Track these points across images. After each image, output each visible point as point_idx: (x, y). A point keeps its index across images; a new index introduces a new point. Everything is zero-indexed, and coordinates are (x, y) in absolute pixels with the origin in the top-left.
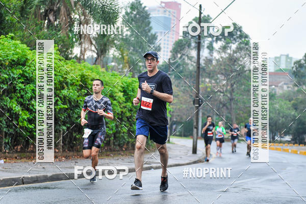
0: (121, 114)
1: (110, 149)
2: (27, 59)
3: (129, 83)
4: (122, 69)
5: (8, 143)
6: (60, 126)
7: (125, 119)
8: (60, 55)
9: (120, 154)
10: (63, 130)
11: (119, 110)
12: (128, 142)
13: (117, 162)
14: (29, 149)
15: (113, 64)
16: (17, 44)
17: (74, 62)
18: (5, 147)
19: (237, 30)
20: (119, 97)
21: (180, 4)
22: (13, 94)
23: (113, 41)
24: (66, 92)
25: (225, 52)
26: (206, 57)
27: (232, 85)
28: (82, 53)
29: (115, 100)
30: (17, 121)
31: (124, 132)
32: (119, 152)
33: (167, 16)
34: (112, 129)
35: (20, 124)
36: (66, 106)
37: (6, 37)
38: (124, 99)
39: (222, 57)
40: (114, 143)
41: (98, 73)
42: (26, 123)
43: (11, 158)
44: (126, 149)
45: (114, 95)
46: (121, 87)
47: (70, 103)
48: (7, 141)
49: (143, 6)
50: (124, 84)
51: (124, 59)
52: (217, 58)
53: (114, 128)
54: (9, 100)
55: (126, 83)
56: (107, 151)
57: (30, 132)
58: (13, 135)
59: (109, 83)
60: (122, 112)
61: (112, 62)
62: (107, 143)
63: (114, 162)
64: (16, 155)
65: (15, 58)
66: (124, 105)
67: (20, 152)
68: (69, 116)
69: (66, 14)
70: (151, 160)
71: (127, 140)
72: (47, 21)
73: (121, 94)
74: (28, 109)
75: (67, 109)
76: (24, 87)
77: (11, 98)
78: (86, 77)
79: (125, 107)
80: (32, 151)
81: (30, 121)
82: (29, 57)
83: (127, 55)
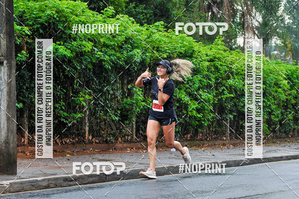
0: (286, 102)
1: (276, 136)
2: (194, 51)
3: (294, 71)
5: (178, 132)
6: (226, 114)
8: (225, 45)
9: (286, 141)
10: (230, 118)
11: (283, 97)
12: (294, 129)
13: (284, 148)
14: (198, 137)
15: (276, 52)
16: (184, 37)
17: (239, 52)
20: (284, 85)
22: (182, 85)
23: (276, 29)
24: (232, 81)
29: (280, 87)
30: (186, 110)
31: (289, 120)
32: (285, 139)
34: (278, 117)
35: (190, 113)
36: (232, 95)
38: (288, 86)
40: (280, 130)
42: (194, 113)
44: (292, 136)
45: (279, 83)
46: (285, 74)
47: (236, 92)
48: (177, 130)
50: (289, 72)
51: (287, 47)
53: (280, 116)
54: (178, 91)
55: (290, 70)
56: (273, 138)
57: (198, 121)
58: (183, 124)
59: (274, 72)
60: (287, 99)
61: (275, 50)
62: (273, 130)
63: (281, 148)
64: (186, 143)
65: (183, 50)
66: (289, 92)
67: (189, 140)
68: (235, 105)
69: (229, 5)
71: (293, 127)
72: (210, 13)
73: (286, 82)
74: (196, 99)
75: (233, 98)
76: (192, 78)
77: (180, 89)
79: (290, 95)
80: (202, 140)
81: (198, 111)
82: (196, 49)
83: (290, 43)
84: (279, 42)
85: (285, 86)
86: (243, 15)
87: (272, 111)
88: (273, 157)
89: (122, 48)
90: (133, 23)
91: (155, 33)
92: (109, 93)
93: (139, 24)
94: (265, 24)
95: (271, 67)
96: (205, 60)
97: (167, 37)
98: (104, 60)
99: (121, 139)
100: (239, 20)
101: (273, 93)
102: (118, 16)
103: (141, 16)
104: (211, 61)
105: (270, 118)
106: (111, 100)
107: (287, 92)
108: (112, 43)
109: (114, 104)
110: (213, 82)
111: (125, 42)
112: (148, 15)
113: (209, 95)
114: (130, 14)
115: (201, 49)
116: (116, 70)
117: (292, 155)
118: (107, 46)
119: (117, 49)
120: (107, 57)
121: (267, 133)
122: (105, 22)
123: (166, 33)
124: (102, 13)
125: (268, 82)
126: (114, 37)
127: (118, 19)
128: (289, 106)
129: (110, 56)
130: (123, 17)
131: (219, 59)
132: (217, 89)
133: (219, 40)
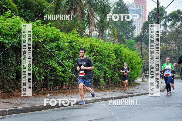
0: (114, 66)
1: (109, 86)
2: (59, 37)
3: (118, 48)
4: (114, 40)
5: (51, 85)
7: (117, 69)
8: (78, 34)
11: (113, 63)
12: (119, 82)
13: (113, 93)
14: (63, 88)
15: (109, 38)
16: (53, 29)
17: (86, 38)
18: (50, 87)
19: (180, 14)
20: (113, 56)
21: (146, 1)
22: (53, 57)
23: (108, 24)
25: (174, 27)
26: (162, 31)
27: (179, 46)
28: (91, 32)
29: (110, 58)
30: (56, 72)
31: (116, 76)
32: (114, 88)
33: (138, 8)
35: (58, 73)
37: (47, 25)
38: (115, 57)
39: (172, 30)
40: (111, 82)
41: (100, 43)
42: (60, 73)
43: (54, 93)
44: (118, 86)
45: (110, 55)
48: (51, 83)
49: (124, 3)
50: (115, 48)
51: (115, 35)
52: (169, 31)
53: (111, 74)
55: (116, 48)
56: (107, 87)
57: (63, 78)
58: (54, 80)
59: (107, 48)
60: (115, 65)
62: (107, 83)
63: (112, 93)
64: (56, 91)
65: (53, 37)
67: (58, 89)
69: (80, 11)
70: (133, 91)
71: (119, 80)
73: (114, 54)
74: (61, 65)
76: (58, 53)
77: (52, 59)
78: (93, 45)
79: (116, 62)
80: (65, 89)
81: (63, 72)
82: (61, 36)
83: (116, 32)
84: (110, 32)
86: (88, 16)
87: (106, 71)
88: (107, 98)
89: (16, 36)
90: (23, 21)
91: (36, 27)
92: (9, 63)
93: (26, 22)
94: (102, 21)
95: (105, 46)
96: (66, 42)
97: (44, 29)
98: (5, 43)
99: (17, 90)
100: (86, 19)
101: (106, 61)
102: (13, 17)
103: (28, 17)
104: (70, 43)
105: (105, 75)
106: (10, 67)
107: (115, 61)
108: (10, 33)
109: (12, 69)
110: (71, 55)
111: (18, 32)
112: (32, 16)
113: (69, 63)
114: (21, 16)
115: (64, 36)
116: (13, 49)
117: (118, 96)
118: (7, 35)
119: (13, 36)
120: (7, 41)
121: (104, 84)
122: (5, 20)
123: (42, 27)
124: (4, 15)
125: (103, 54)
126: (11, 29)
127: (13, 19)
129: (8, 40)
130: (16, 17)
131: (75, 42)
132: (74, 59)
133: (74, 31)
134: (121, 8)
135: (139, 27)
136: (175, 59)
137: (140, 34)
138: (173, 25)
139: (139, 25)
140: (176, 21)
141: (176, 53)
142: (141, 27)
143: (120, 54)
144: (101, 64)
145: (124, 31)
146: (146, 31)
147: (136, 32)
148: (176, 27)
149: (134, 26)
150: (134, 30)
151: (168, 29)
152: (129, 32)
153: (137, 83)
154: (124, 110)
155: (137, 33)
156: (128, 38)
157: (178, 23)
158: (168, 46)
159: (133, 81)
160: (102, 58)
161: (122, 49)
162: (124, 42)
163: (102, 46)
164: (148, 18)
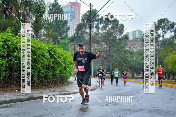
0: (48, 65)
1: (43, 84)
3: (52, 48)
4: (49, 40)
6: (14, 72)
8: (13, 33)
9: (48, 87)
10: (16, 75)
11: (47, 63)
13: (46, 91)
15: (44, 38)
21: (80, 4)
23: (43, 25)
24: (17, 54)
25: (105, 30)
26: (95, 33)
27: (110, 48)
29: (44, 57)
31: (50, 75)
33: (73, 10)
34: (44, 74)
36: (17, 62)
38: (49, 57)
39: (103, 32)
40: (45, 81)
41: (34, 43)
44: (52, 85)
45: (44, 55)
46: (48, 50)
47: (19, 60)
49: (59, 5)
50: (49, 48)
51: (49, 35)
52: (101, 33)
53: (44, 73)
55: (50, 48)
56: (41, 85)
59: (41, 48)
61: (43, 36)
62: (41, 81)
63: (45, 91)
66: (50, 60)
68: (19, 67)
69: (16, 10)
70: (66, 90)
71: (52, 79)
72: (5, 15)
73: (48, 54)
79: (50, 61)
83: (51, 32)
84: (45, 32)
85: (48, 56)
86: (24, 16)
87: (40, 70)
88: (40, 97)
94: (37, 22)
95: (40, 46)
96: (1, 41)
100: (22, 19)
101: (41, 60)
104: (4, 42)
107: (49, 60)
110: (6, 54)
113: (3, 62)
121: (37, 83)
125: (38, 54)
128: (50, 68)
131: (9, 41)
132: (8, 58)
133: (9, 30)
134: (56, 9)
135: (74, 28)
136: (106, 60)
137: (73, 35)
138: (104, 27)
139: (74, 26)
140: (108, 24)
141: (107, 53)
142: (75, 28)
143: (54, 54)
144: (35, 63)
145: (58, 31)
146: (80, 32)
147: (70, 33)
148: (107, 29)
149: (69, 27)
150: (69, 31)
151: (100, 31)
152: (63, 33)
153: (70, 82)
154: (55, 109)
155: (72, 34)
156: (62, 38)
157: (109, 25)
158: (99, 47)
159: (66, 80)
160: (36, 57)
161: (56, 49)
162: (59, 42)
163: (36, 46)
164: (82, 20)
